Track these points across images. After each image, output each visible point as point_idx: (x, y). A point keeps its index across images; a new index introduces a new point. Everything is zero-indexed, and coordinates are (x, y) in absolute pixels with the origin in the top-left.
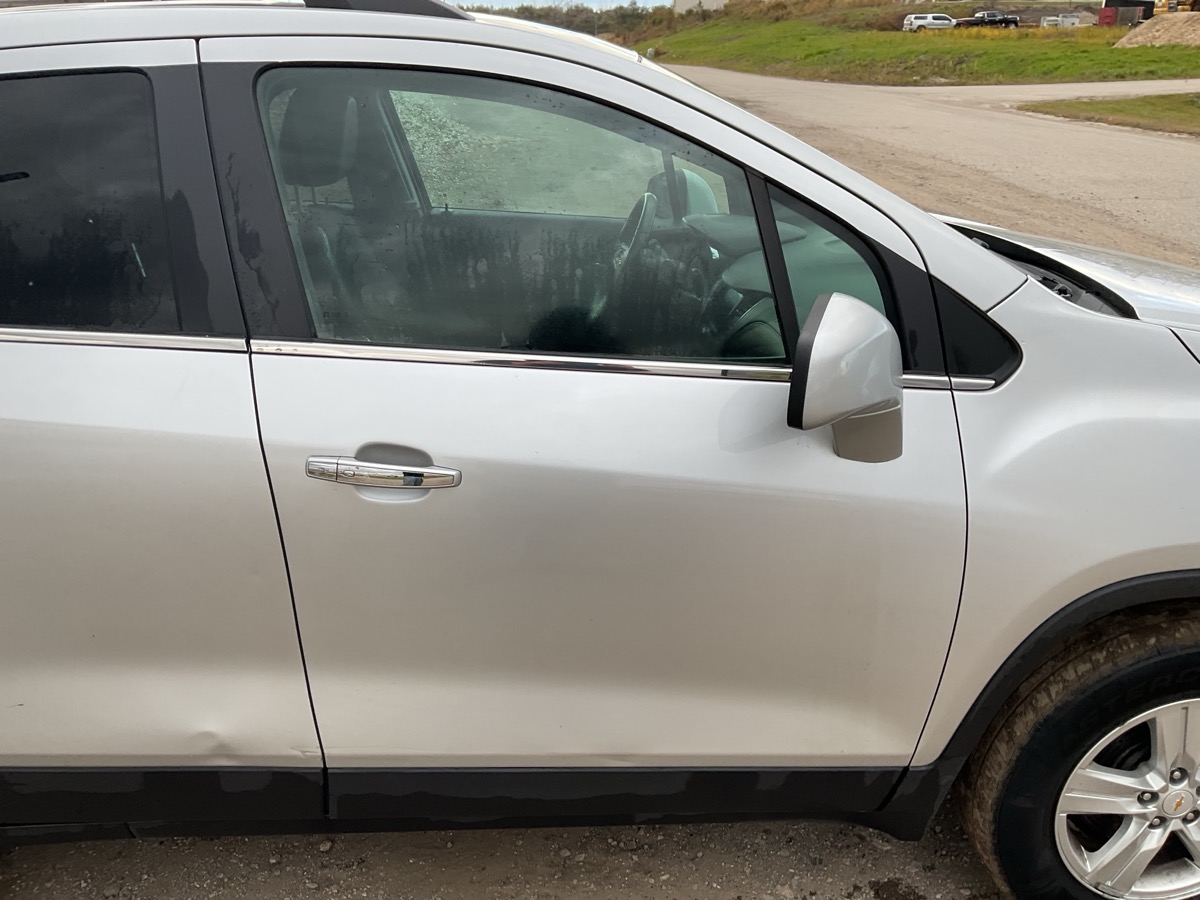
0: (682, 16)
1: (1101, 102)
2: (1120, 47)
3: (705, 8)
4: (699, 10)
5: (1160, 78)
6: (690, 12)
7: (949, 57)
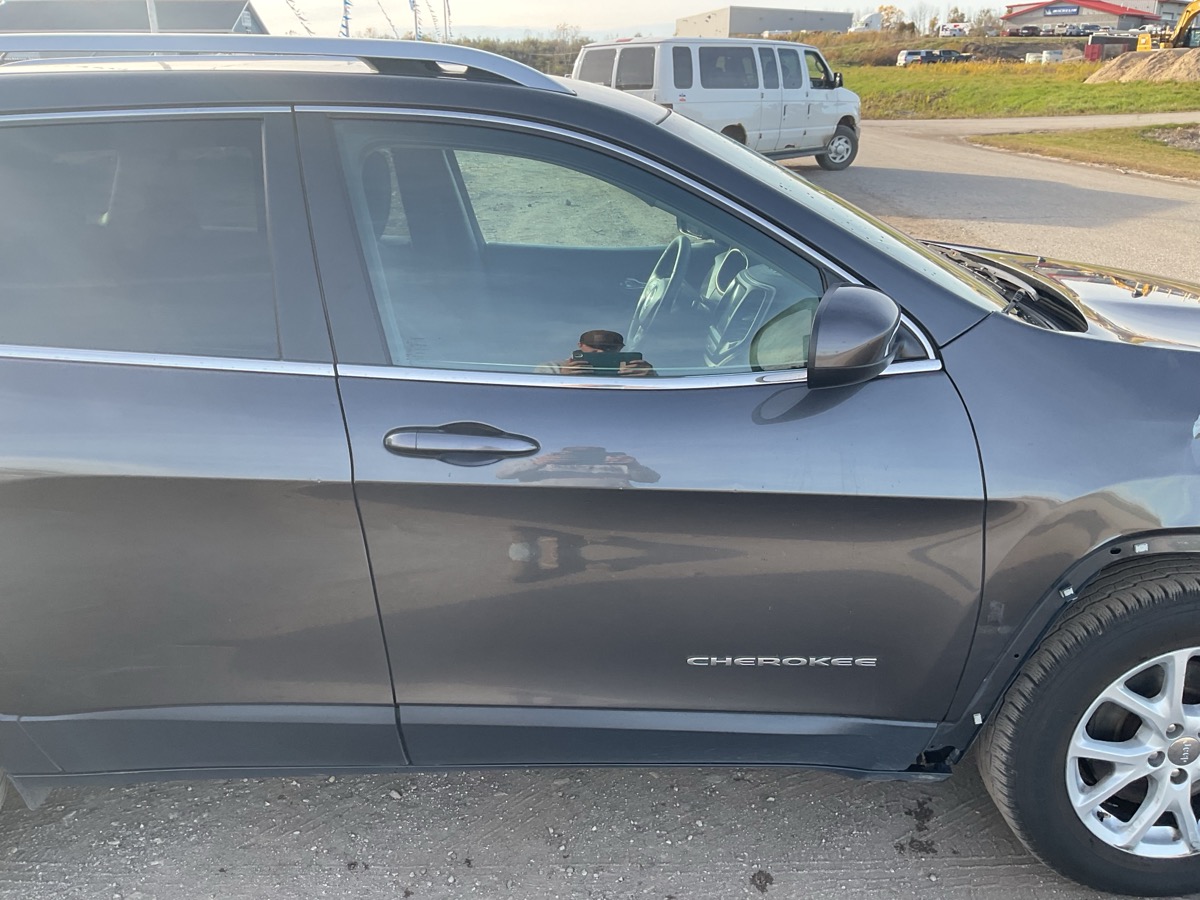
1: (1051, 135)
2: (1090, 83)
5: (1117, 113)
7: (928, 91)
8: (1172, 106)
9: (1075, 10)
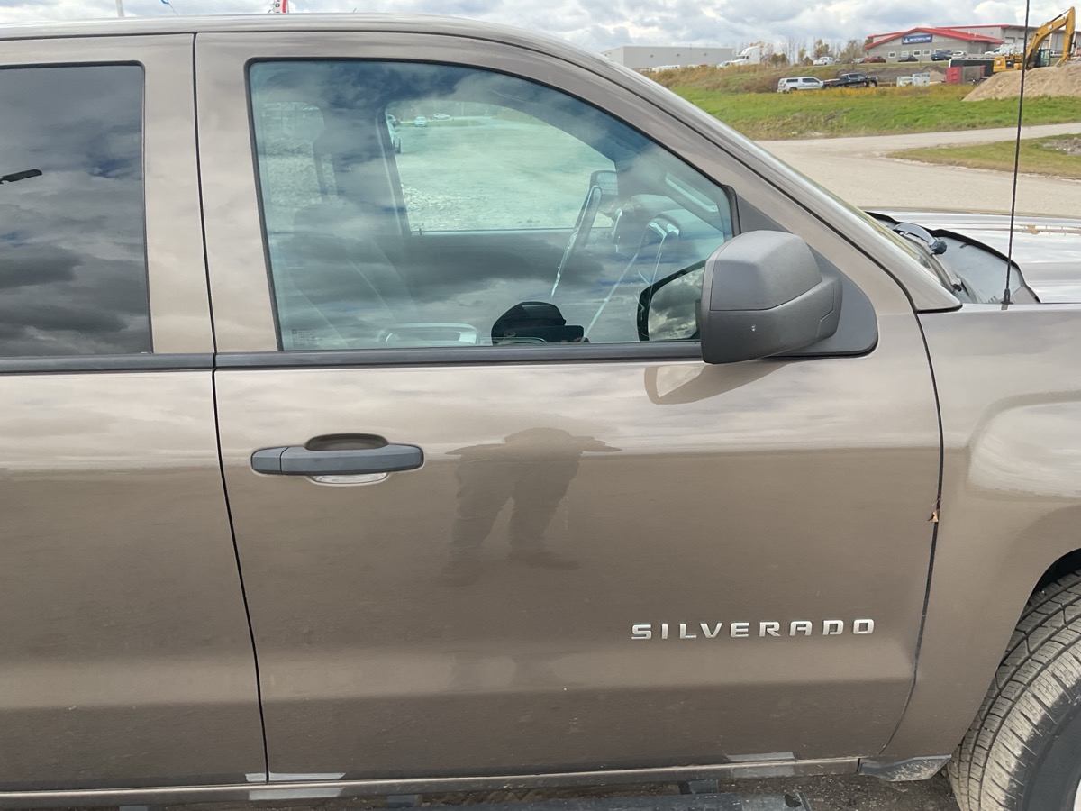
1: (959, 149)
2: (969, 101)
5: (1006, 126)
7: (821, 113)
8: (1056, 118)
9: (929, 38)
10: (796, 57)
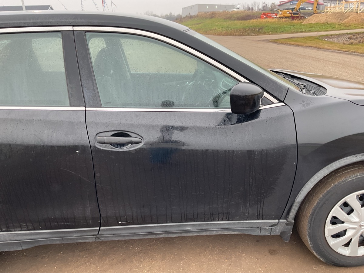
0: (184, 18)
3: (191, 15)
4: (189, 15)
5: (312, 32)
6: (187, 16)
7: (257, 28)
8: (327, 30)
10: (256, 8)
